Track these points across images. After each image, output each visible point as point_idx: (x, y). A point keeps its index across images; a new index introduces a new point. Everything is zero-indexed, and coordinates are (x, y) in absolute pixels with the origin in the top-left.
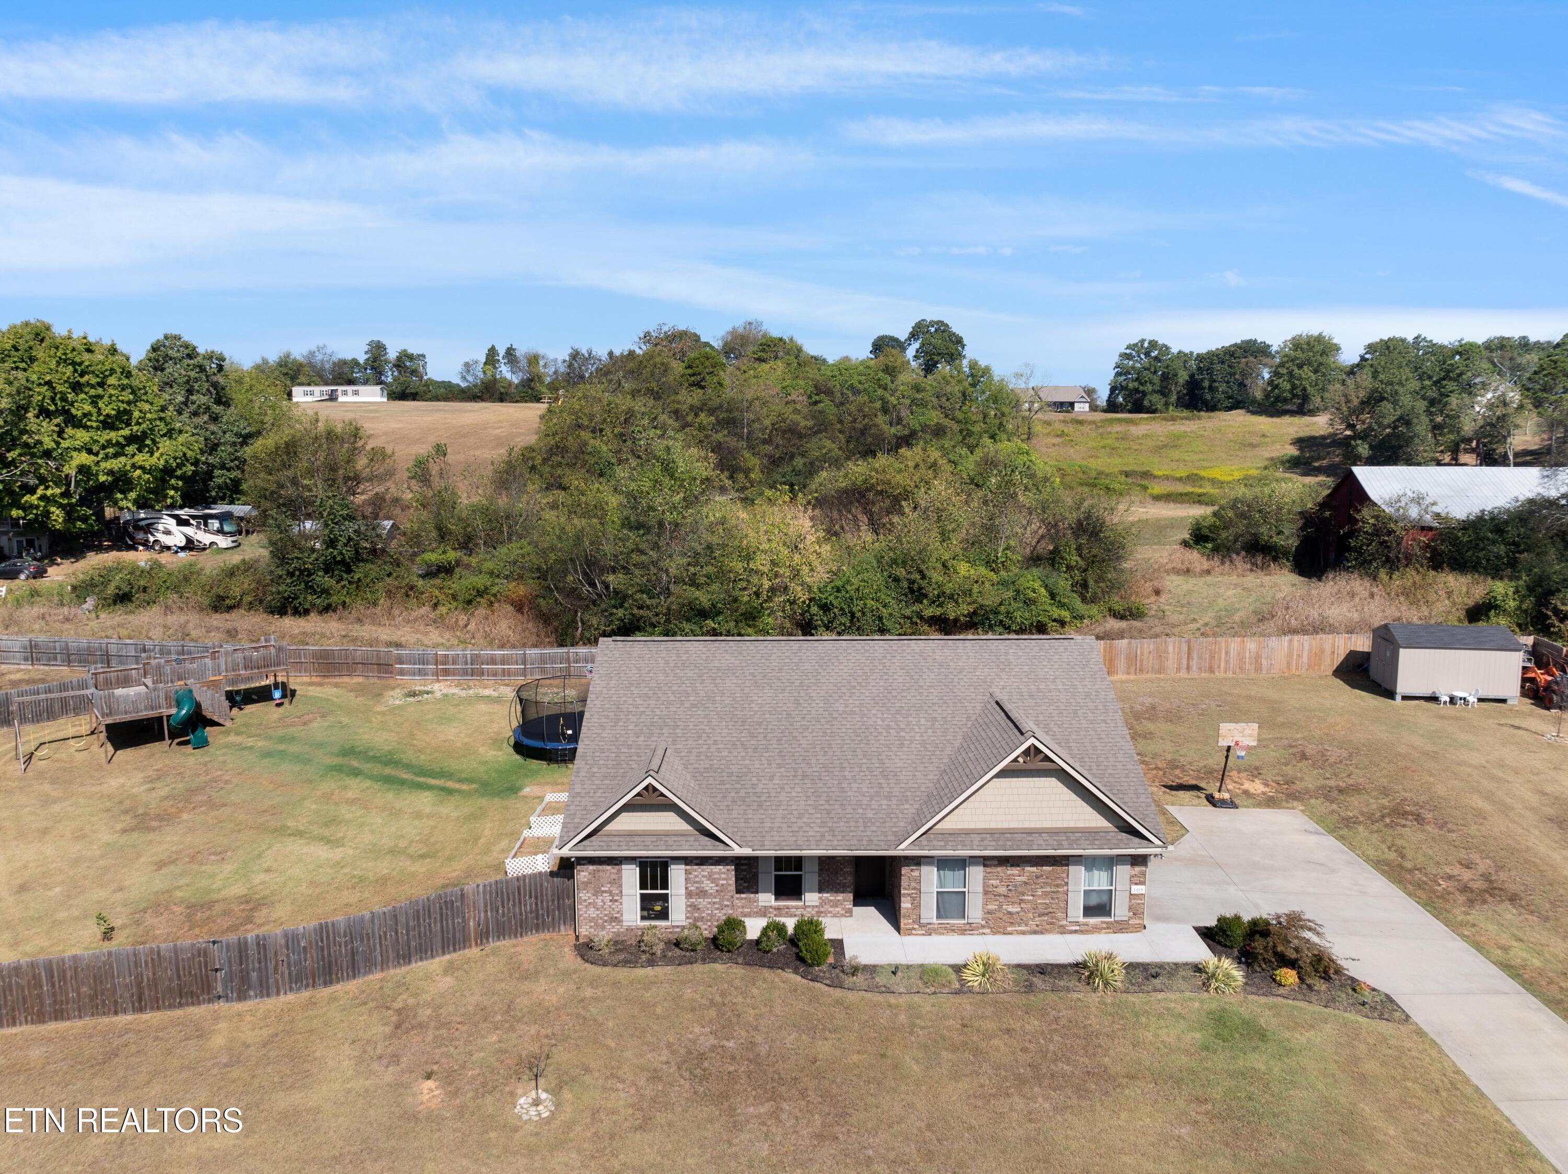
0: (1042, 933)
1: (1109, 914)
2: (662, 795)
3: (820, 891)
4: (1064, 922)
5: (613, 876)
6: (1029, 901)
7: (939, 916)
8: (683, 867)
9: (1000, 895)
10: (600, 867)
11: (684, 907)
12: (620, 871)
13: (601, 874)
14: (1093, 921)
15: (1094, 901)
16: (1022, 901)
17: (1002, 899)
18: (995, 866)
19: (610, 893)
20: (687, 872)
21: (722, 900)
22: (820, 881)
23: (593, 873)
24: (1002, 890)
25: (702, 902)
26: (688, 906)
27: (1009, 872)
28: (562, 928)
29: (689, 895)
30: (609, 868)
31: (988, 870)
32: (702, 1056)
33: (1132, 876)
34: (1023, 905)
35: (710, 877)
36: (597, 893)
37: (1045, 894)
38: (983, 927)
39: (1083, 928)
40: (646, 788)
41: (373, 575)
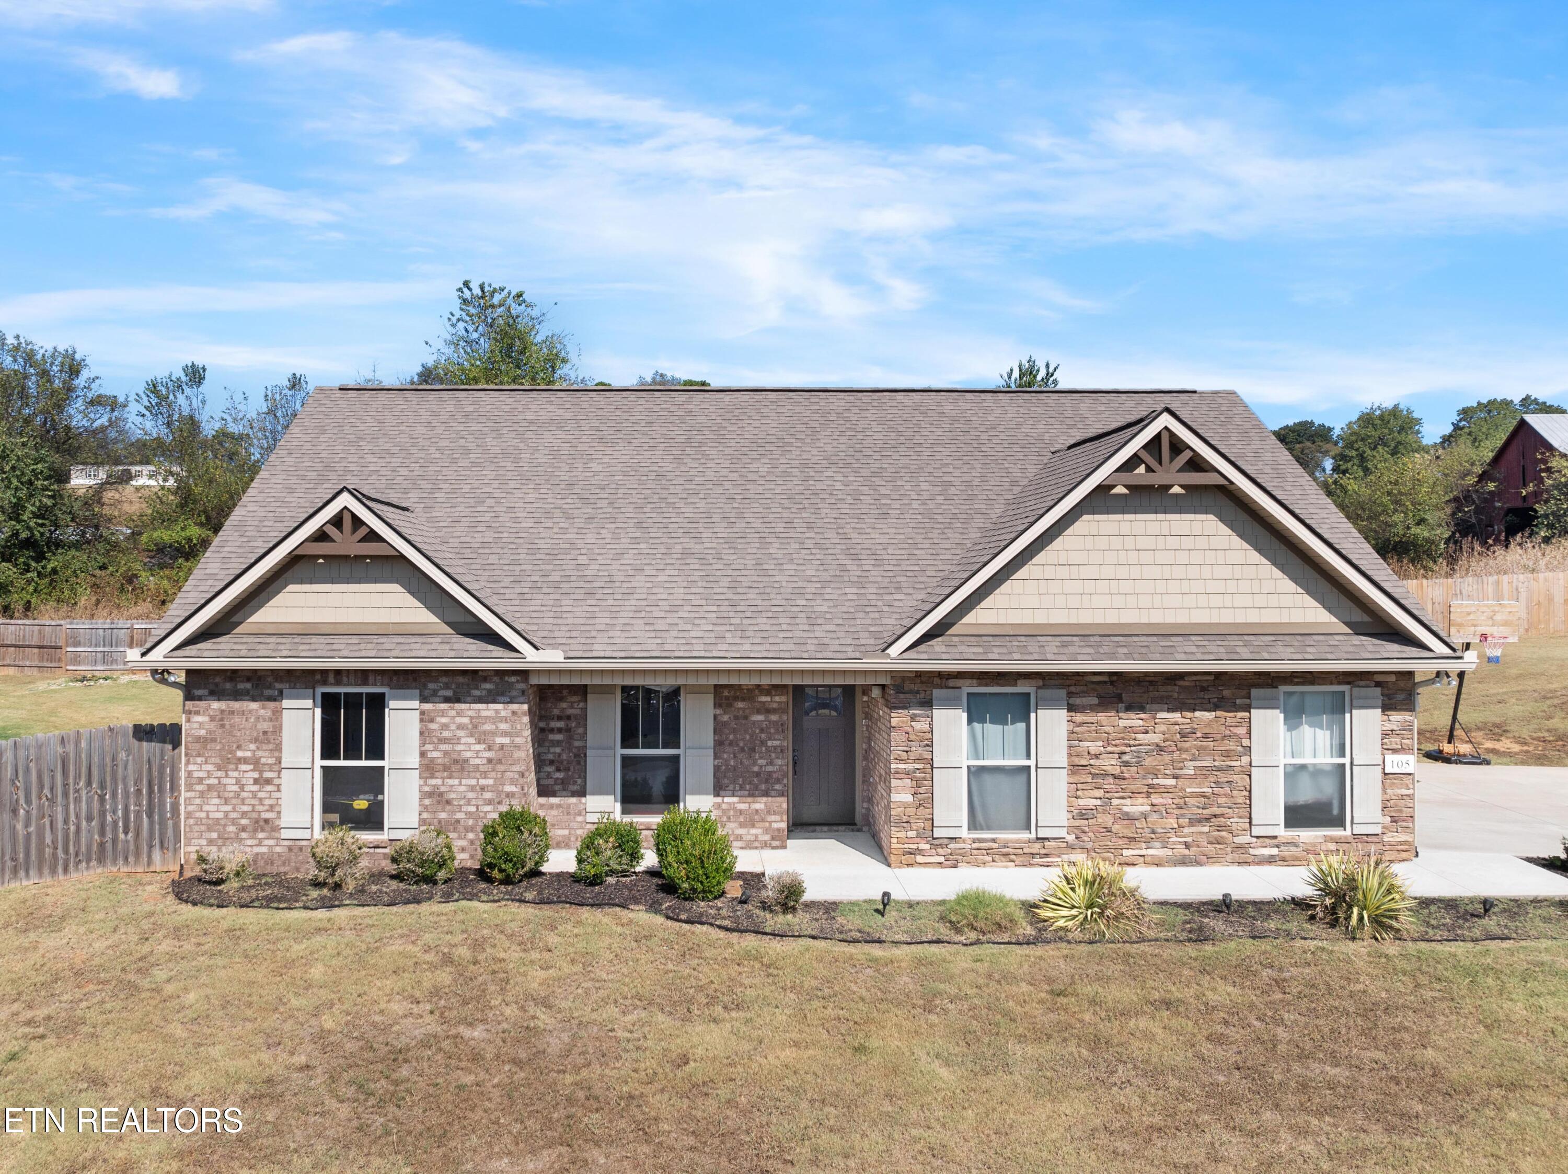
0: (1198, 863)
1: (1339, 822)
2: (373, 536)
3: (718, 790)
4: (1244, 839)
5: (265, 726)
6: (1167, 790)
7: (973, 825)
8: (415, 704)
9: (1105, 775)
10: (236, 705)
11: (416, 795)
12: (278, 713)
13: (237, 719)
14: (1307, 835)
15: (1307, 794)
16: (1152, 790)
17: (1109, 784)
18: (1094, 708)
19: (256, 763)
20: (425, 718)
21: (500, 781)
22: (717, 769)
23: (220, 719)
24: (1110, 764)
25: (457, 787)
26: (424, 795)
27: (1123, 723)
28: (157, 855)
29: (428, 768)
30: (254, 705)
31: (1079, 718)
32: (398, 1056)
33: (1385, 735)
34: (1156, 799)
35: (474, 729)
36: (228, 762)
37: (1203, 773)
38: (1071, 847)
39: (1287, 852)
40: (337, 521)
41: (77, 565)
